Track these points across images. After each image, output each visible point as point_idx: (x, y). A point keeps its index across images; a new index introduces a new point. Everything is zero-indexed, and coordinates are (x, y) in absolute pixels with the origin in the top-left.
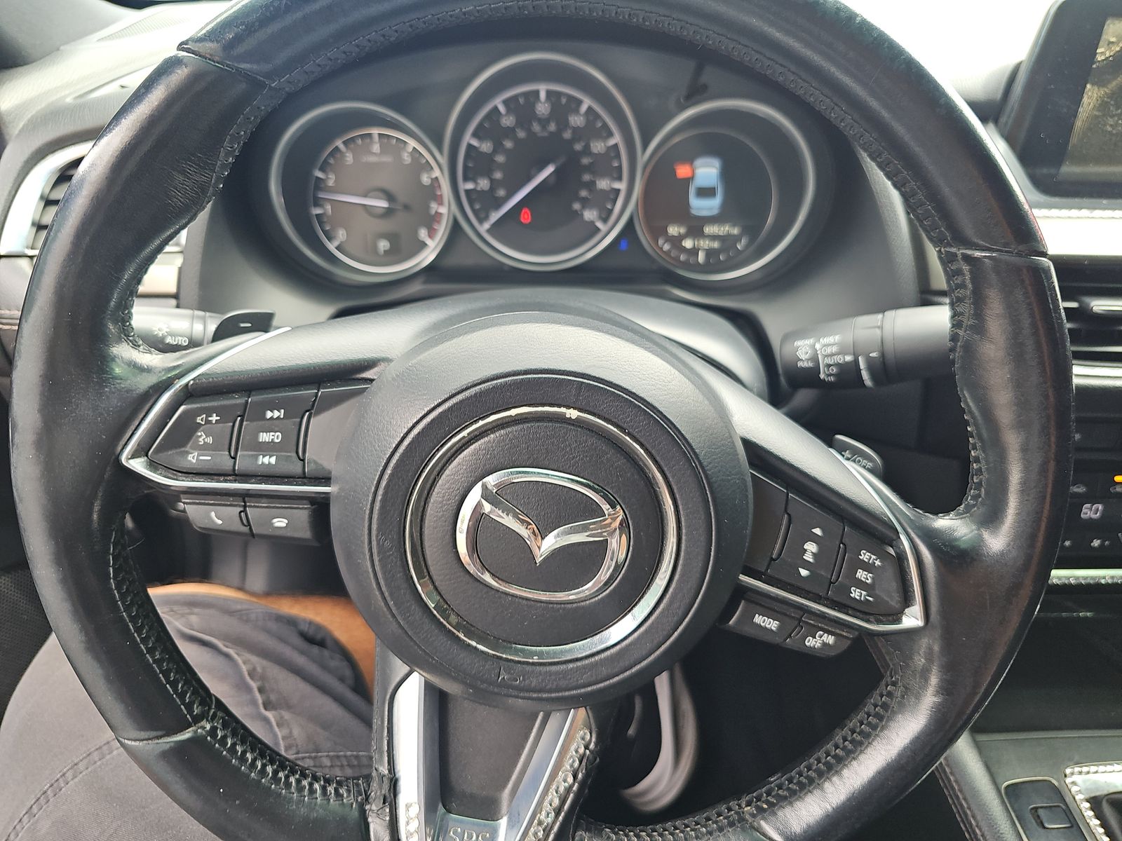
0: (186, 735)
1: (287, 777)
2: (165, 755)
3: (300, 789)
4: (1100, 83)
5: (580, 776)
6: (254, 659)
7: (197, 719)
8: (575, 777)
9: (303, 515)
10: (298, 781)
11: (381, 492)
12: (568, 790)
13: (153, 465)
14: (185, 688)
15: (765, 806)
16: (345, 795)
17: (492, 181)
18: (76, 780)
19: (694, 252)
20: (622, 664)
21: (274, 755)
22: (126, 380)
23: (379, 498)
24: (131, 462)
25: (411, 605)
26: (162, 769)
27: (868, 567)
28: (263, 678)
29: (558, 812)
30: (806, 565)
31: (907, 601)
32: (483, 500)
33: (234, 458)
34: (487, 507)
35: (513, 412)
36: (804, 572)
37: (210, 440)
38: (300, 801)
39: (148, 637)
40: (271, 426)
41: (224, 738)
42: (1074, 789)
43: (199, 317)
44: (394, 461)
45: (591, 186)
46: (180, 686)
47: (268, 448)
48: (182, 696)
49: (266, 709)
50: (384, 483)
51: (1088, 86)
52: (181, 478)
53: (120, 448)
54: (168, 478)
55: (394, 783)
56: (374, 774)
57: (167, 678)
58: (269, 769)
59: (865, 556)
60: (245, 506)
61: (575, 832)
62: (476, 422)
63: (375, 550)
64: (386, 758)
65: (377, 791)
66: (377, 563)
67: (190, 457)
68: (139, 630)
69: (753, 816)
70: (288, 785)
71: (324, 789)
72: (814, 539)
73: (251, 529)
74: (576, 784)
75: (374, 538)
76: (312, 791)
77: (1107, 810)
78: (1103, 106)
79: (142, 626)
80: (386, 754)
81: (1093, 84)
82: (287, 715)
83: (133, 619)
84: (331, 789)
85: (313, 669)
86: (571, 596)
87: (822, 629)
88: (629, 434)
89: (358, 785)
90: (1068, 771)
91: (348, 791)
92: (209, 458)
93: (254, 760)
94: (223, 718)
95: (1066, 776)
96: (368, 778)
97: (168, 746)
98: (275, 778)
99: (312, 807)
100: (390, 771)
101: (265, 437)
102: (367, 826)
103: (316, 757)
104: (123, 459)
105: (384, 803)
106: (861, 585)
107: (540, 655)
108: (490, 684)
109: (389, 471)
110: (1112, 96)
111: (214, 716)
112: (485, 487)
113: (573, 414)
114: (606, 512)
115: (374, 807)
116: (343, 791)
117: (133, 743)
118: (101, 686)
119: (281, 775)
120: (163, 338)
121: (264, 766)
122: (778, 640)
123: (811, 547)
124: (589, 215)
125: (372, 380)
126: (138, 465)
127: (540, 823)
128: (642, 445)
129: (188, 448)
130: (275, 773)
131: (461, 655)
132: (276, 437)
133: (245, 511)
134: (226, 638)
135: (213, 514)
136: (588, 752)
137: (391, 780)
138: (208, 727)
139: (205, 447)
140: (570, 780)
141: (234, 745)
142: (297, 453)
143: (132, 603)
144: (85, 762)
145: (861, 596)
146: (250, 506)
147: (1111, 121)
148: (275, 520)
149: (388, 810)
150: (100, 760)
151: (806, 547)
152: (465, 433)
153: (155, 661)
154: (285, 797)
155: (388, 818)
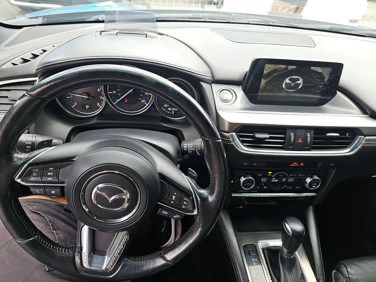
0: (32, 239)
1: (56, 248)
2: (26, 244)
3: (59, 250)
4: (265, 79)
5: (125, 246)
6: (51, 217)
7: (34, 235)
8: (124, 246)
9: (58, 190)
10: (59, 249)
11: (74, 188)
12: (122, 249)
13: (22, 181)
14: (31, 228)
15: (166, 252)
16: (70, 251)
17: (116, 91)
18: (4, 249)
19: (171, 111)
20: (129, 223)
21: (53, 243)
22: (16, 162)
23: (74, 190)
24: (18, 180)
25: (82, 212)
26: (26, 247)
27: (186, 201)
28: (53, 222)
29: (119, 254)
30: (173, 201)
31: (194, 208)
32: (97, 190)
33: (42, 179)
34: (98, 192)
35: (104, 172)
36: (172, 202)
37: (36, 175)
38: (59, 253)
39: (22, 217)
40: (50, 171)
41: (41, 239)
42: (259, 246)
43: (34, 136)
44: (77, 182)
45: (143, 94)
46: (30, 228)
47: (50, 176)
48: (30, 230)
49: (53, 231)
50: (75, 186)
51: (262, 79)
52: (29, 183)
53: (14, 177)
54: (26, 183)
55: (81, 248)
56: (77, 246)
57: (27, 226)
58: (52, 246)
59: (185, 199)
60: (45, 189)
61: (124, 258)
62: (95, 174)
63: (74, 200)
64: (79, 243)
65: (77, 250)
66: (74, 203)
67: (31, 179)
68: (20, 216)
69: (163, 254)
70: (56, 249)
71: (65, 250)
72: (175, 195)
73: (46, 194)
74: (124, 248)
75: (73, 198)
76: (62, 251)
77: (265, 251)
78: (266, 84)
79: (21, 215)
80: (79, 242)
81: (263, 79)
82: (59, 232)
83: (18, 214)
84: (66, 250)
85: (67, 219)
86: (118, 209)
87: (177, 214)
88: (129, 176)
89: (73, 249)
90: (259, 242)
91: (71, 250)
92: (36, 179)
93: (48, 244)
94: (40, 235)
95: (258, 243)
96: (76, 247)
97: (27, 242)
98: (53, 248)
99: (61, 254)
100: (80, 246)
101: (49, 174)
102: (75, 258)
103: (66, 242)
104: (15, 179)
105: (79, 253)
106: (184, 205)
107: (112, 221)
108: (100, 228)
109: (76, 184)
110: (268, 82)
111: (38, 234)
112: (98, 187)
113: (117, 172)
114: (125, 192)
115: (76, 254)
116: (69, 250)
117: (19, 241)
118: (11, 229)
119: (54, 247)
120: (25, 142)
121: (50, 245)
122: (168, 216)
123: (174, 197)
124: (143, 101)
125: (75, 161)
126: (19, 181)
127: (115, 256)
128: (132, 179)
129: (31, 177)
130: (53, 247)
131: (94, 222)
132: (52, 174)
133: (45, 190)
134: (43, 212)
135: (37, 191)
136: (127, 241)
137: (80, 248)
138: (37, 237)
139: (35, 176)
140: (122, 247)
141: (43, 241)
142: (57, 177)
143: (18, 210)
144: (6, 244)
145: (184, 207)
146: (46, 188)
147: (268, 87)
148: (52, 192)
149: (79, 254)
150: (10, 244)
151: (173, 197)
152: (93, 176)
153: (24, 223)
154: (55, 252)
155: (80, 256)
